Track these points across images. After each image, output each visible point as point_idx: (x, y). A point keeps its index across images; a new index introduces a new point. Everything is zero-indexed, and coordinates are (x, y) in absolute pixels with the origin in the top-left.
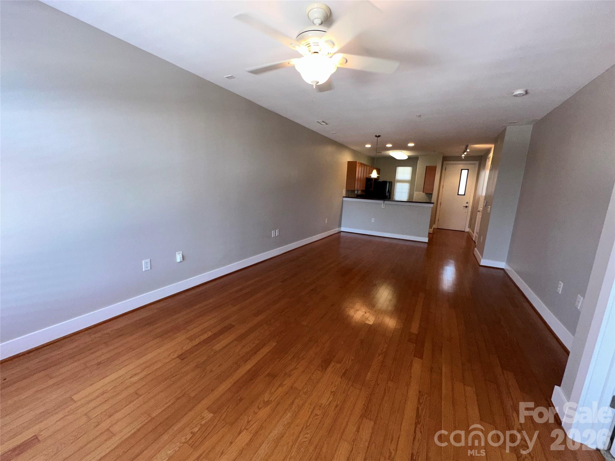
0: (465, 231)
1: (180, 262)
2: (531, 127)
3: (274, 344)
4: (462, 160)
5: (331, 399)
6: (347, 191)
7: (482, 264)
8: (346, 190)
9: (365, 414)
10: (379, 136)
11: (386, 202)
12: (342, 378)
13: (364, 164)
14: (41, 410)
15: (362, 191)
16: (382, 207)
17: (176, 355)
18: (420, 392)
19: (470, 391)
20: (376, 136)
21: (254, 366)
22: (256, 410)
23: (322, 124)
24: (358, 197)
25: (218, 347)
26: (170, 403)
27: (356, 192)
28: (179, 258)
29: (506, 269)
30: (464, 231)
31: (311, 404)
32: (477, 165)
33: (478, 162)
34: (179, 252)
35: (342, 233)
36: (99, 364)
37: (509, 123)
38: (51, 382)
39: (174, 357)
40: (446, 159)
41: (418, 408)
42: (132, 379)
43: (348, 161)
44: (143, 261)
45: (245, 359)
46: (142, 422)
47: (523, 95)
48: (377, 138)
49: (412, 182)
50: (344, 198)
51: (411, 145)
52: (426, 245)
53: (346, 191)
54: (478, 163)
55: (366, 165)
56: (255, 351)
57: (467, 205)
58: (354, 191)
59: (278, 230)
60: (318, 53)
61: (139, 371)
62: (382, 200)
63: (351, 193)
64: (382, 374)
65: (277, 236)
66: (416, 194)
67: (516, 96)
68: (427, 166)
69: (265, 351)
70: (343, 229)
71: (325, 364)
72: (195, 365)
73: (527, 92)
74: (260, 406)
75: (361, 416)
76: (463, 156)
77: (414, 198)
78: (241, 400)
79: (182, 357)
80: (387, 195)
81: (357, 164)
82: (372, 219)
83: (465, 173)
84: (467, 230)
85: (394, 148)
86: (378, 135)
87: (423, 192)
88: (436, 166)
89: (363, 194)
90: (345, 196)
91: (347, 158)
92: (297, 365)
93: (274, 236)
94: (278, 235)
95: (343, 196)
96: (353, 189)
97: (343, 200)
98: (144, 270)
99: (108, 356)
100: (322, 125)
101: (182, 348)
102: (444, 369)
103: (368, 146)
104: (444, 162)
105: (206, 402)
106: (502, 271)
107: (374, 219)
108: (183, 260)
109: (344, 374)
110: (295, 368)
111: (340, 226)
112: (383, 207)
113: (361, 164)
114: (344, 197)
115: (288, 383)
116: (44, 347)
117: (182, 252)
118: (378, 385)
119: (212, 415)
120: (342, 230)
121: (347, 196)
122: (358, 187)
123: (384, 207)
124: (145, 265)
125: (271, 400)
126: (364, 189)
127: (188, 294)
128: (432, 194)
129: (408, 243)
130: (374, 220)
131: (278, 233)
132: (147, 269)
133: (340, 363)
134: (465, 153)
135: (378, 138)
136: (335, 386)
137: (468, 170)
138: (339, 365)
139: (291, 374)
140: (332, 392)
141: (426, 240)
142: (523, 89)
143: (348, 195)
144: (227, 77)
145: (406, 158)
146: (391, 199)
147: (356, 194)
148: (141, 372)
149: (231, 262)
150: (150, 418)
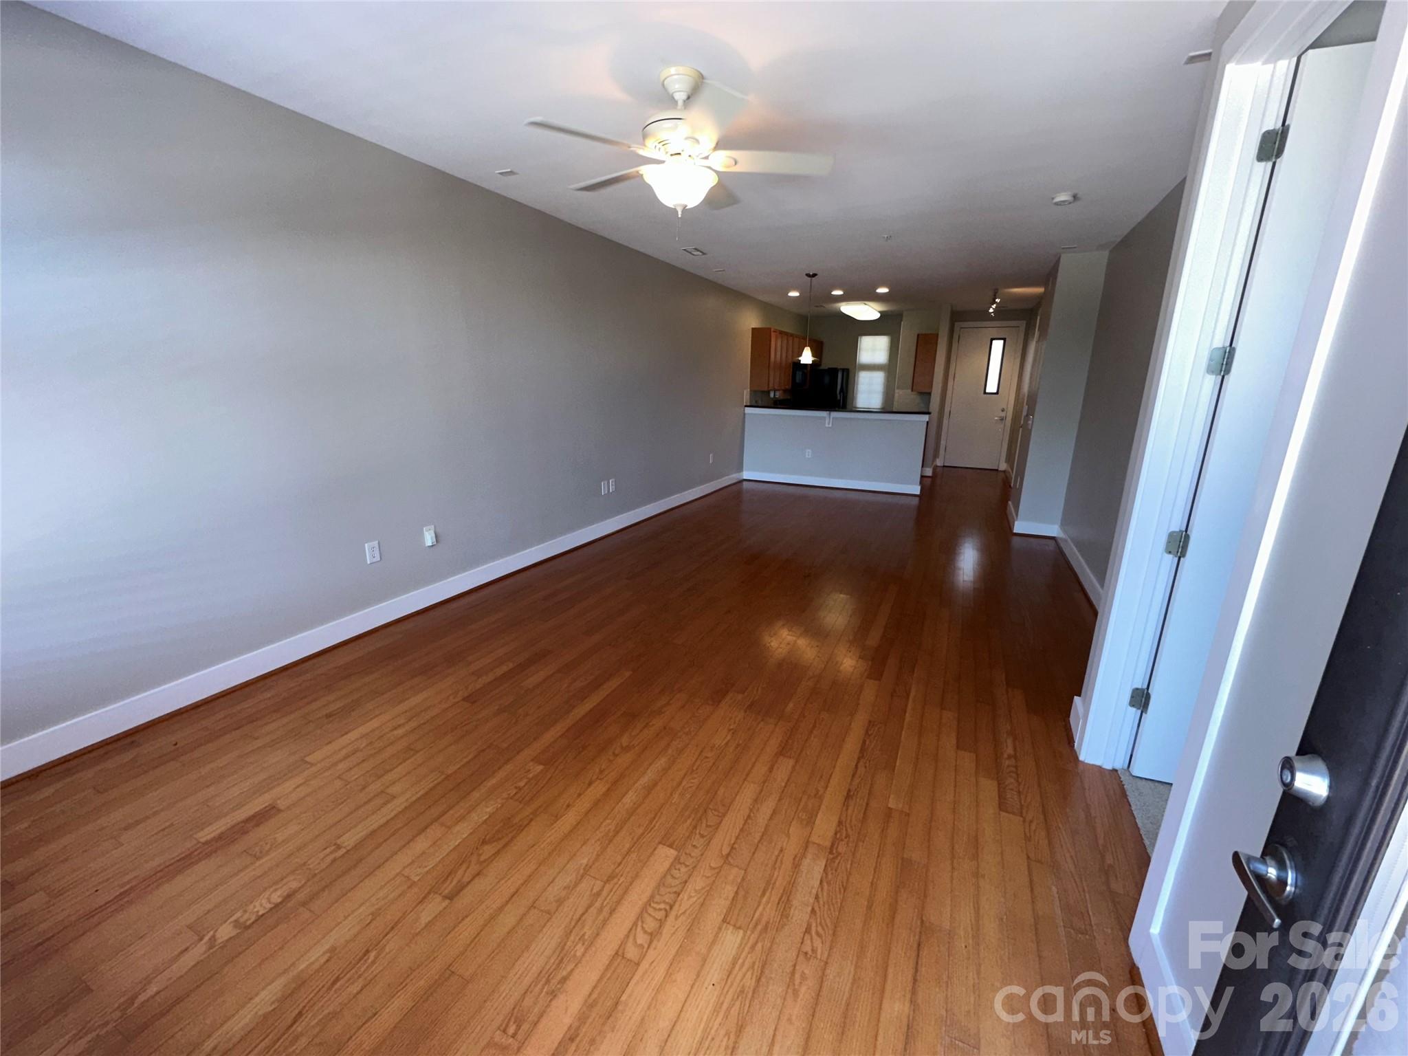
0: (1000, 469)
1: (432, 546)
2: (1106, 253)
3: (628, 674)
4: (992, 319)
5: (728, 738)
6: (754, 392)
7: (1016, 530)
8: (750, 391)
9: (783, 751)
10: (814, 275)
11: (835, 414)
12: (746, 712)
13: (786, 334)
14: (263, 776)
15: (785, 391)
16: (827, 425)
17: (459, 698)
18: (870, 722)
19: (949, 716)
20: (808, 275)
21: (598, 704)
22: (611, 758)
23: (695, 253)
24: (777, 404)
25: (532, 681)
26: (470, 757)
27: (772, 395)
28: (429, 539)
29: (1059, 538)
30: (997, 470)
31: (697, 746)
32: (1023, 328)
33: (1025, 322)
34: (429, 527)
35: (744, 483)
36: (328, 716)
37: (1063, 248)
38: (259, 743)
39: (456, 700)
40: (958, 317)
41: (864, 742)
42: (395, 732)
43: (753, 327)
44: (366, 545)
45: (582, 695)
46: (433, 781)
47: (1070, 203)
48: (809, 279)
49: (889, 369)
50: (746, 408)
51: (883, 290)
52: (916, 501)
53: (750, 394)
54: (1024, 325)
55: (792, 335)
56: (595, 685)
57: (1003, 414)
58: (768, 392)
59: (614, 480)
60: (680, 154)
61: (402, 721)
62: (827, 411)
63: (762, 399)
64: (812, 703)
65: (613, 492)
66: (898, 393)
67: (1057, 204)
68: (918, 335)
69: (614, 683)
70: (746, 475)
71: (717, 697)
72: (497, 708)
73: (1075, 197)
74: (617, 752)
75: (776, 754)
76: (991, 310)
77: (895, 403)
78: (584, 747)
79: (471, 699)
80: (839, 398)
81: (772, 333)
82: (808, 450)
83: (998, 346)
84: (1003, 466)
85: (848, 297)
86: (811, 274)
87: (912, 391)
88: (938, 335)
89: (789, 397)
90: (748, 404)
91: (750, 320)
92: (671, 699)
93: (606, 492)
94: (614, 490)
95: (745, 404)
96: (766, 389)
97: (744, 414)
98: (369, 563)
99: (339, 704)
100: (693, 255)
101: (467, 688)
102: (912, 694)
103: (794, 294)
104: (957, 324)
105: (528, 753)
106: (1052, 543)
107: (810, 451)
108: (437, 541)
109: (750, 707)
110: (668, 704)
111: (740, 468)
112: (829, 424)
113: (781, 333)
114: (746, 406)
115: (658, 723)
116: (218, 698)
117: (433, 526)
118: (804, 717)
119: (541, 767)
120: (745, 478)
121: (754, 404)
122: (777, 384)
123: (830, 426)
124: (370, 552)
125: (633, 745)
126: (788, 387)
127: (454, 605)
128: (930, 394)
129: (880, 498)
130: (810, 454)
131: (614, 487)
132: (375, 560)
133: (743, 693)
134: (994, 306)
135: (813, 279)
136: (735, 723)
137: (1004, 339)
138: (740, 697)
139: (663, 711)
140: (730, 730)
141: (916, 490)
142: (1069, 193)
143: (756, 402)
144: (501, 174)
145: (877, 316)
146: (849, 407)
147: (772, 399)
148: (407, 722)
149: (526, 545)
150: (443, 777)
